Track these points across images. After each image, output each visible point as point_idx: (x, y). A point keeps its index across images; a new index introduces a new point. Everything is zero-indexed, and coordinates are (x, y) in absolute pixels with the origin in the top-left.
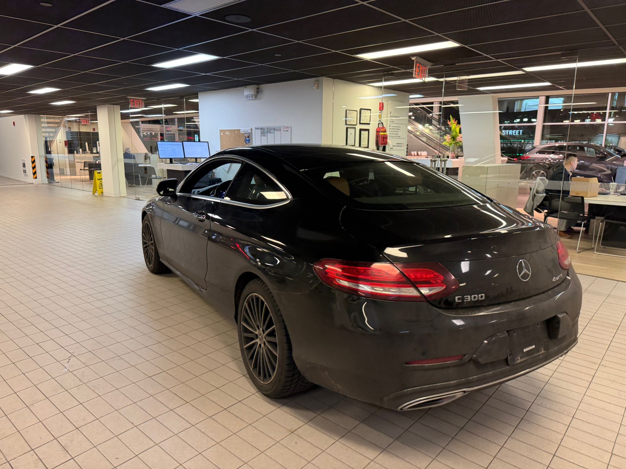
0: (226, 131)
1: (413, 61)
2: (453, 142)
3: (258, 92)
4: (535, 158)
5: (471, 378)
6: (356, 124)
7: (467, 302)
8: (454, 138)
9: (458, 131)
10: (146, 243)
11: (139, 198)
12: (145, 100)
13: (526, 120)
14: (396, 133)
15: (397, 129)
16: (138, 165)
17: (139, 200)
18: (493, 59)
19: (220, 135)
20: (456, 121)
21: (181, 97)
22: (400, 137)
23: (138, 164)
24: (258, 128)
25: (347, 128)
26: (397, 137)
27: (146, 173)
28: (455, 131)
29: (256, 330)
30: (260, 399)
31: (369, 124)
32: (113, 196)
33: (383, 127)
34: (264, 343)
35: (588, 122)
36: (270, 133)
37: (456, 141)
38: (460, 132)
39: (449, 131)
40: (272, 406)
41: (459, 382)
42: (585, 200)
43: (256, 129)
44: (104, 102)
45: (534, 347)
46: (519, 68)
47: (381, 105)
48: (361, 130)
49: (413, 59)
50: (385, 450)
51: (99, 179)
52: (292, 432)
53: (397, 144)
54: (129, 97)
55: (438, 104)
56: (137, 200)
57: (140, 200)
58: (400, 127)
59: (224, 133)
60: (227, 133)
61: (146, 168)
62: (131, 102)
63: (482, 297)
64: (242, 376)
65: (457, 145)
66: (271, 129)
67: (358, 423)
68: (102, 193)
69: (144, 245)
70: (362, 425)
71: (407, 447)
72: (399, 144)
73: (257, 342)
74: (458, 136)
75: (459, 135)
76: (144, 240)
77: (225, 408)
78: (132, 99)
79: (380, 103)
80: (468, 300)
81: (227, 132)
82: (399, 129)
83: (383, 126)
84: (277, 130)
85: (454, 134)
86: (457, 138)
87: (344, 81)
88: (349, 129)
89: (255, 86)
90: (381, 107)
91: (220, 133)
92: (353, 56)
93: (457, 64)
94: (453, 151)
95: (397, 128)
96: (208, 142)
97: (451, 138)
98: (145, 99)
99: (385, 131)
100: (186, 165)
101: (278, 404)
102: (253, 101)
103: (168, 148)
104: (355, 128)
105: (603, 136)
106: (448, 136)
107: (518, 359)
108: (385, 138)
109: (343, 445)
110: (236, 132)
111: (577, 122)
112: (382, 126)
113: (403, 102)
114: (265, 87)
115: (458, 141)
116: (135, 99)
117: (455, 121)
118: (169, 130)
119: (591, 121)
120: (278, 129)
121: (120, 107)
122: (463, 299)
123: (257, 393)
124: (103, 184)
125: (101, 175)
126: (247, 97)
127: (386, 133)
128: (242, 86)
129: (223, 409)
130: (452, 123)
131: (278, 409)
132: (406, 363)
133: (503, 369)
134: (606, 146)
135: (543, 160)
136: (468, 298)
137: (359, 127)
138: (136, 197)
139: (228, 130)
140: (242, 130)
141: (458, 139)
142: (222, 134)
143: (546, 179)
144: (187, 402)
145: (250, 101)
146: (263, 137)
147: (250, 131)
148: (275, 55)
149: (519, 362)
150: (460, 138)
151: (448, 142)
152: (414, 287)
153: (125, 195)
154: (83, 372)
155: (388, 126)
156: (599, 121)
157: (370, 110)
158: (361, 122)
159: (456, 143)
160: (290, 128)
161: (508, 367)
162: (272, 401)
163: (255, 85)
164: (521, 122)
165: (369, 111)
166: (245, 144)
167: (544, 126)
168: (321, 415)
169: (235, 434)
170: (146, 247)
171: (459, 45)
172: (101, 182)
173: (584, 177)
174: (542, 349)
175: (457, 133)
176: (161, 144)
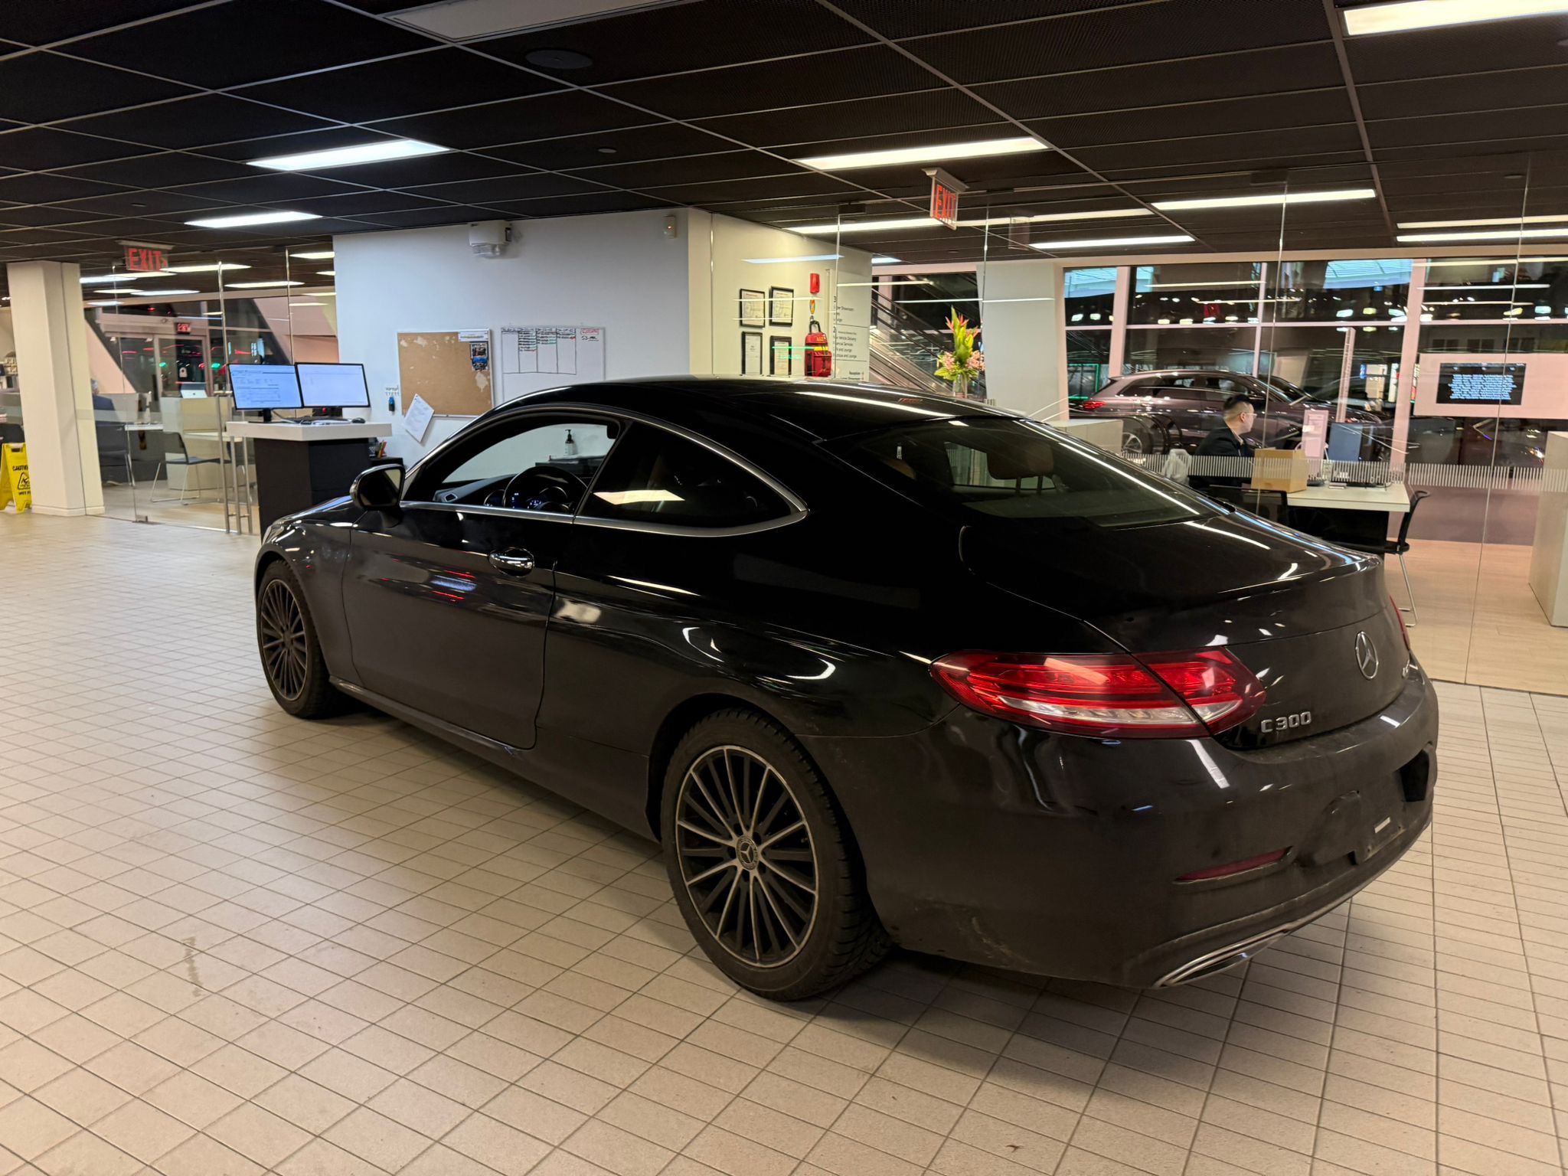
0: (416, 335)
1: (929, 179)
2: (960, 371)
3: (508, 239)
4: (1118, 405)
5: (1296, 899)
6: (762, 325)
7: (1280, 731)
8: (961, 361)
9: (970, 342)
10: (271, 639)
11: (147, 518)
12: (169, 252)
13: (1096, 317)
14: (848, 347)
15: (850, 339)
16: (123, 427)
17: (146, 521)
18: (1102, 182)
19: (400, 347)
20: (966, 321)
21: (277, 246)
22: (855, 357)
23: (122, 425)
24: (509, 331)
25: (744, 335)
26: (851, 356)
27: (144, 448)
28: (964, 344)
29: (730, 838)
30: (753, 1007)
31: (790, 325)
32: (65, 513)
33: (821, 334)
34: (762, 868)
35: (1209, 323)
36: (546, 342)
37: (967, 368)
38: (976, 347)
39: (947, 344)
40: (794, 1020)
41: (1277, 909)
42: (1288, 499)
43: (504, 331)
44: (32, 255)
45: (1388, 821)
46: (1146, 202)
47: (814, 280)
48: (773, 340)
49: (929, 173)
50: (1096, 1087)
51: (18, 468)
52: (873, 1075)
53: (851, 373)
54: (124, 243)
55: (889, 281)
56: (141, 522)
57: (153, 523)
58: (855, 334)
59: (411, 343)
60: (420, 341)
61: (142, 435)
62: (130, 254)
63: (1306, 718)
64: (680, 956)
65: (967, 376)
66: (548, 333)
67: (1007, 1035)
68: (28, 506)
69: (265, 643)
70: (1017, 1039)
71: (1141, 1075)
72: (855, 374)
73: (735, 868)
74: (971, 356)
75: (973, 353)
76: (267, 631)
77: (681, 1038)
78: (133, 247)
79: (812, 275)
80: (1282, 726)
81: (419, 338)
82: (853, 339)
83: (820, 330)
84: (566, 336)
85: (961, 350)
86: (968, 360)
87: (735, 219)
88: (747, 337)
89: (497, 225)
90: (815, 288)
91: (399, 341)
92: (790, 161)
93: (1017, 190)
94: (959, 392)
95: (850, 336)
96: (362, 365)
97: (955, 362)
98: (169, 247)
99: (825, 344)
100: (312, 425)
101: (805, 1014)
102: (494, 261)
103: (258, 381)
104: (761, 334)
105: (1253, 353)
106: (948, 356)
107: (1369, 850)
108: (826, 358)
109: (1001, 1090)
110: (448, 338)
111: (1186, 323)
112: (818, 331)
113: (859, 274)
114: (529, 227)
115: (970, 367)
116: (143, 248)
117: (963, 321)
118: (184, 330)
119: (1215, 322)
120: (568, 332)
121: (82, 267)
122: (1274, 725)
123: (739, 994)
124: (30, 480)
125: (25, 458)
126: (479, 248)
127: (825, 348)
128: (464, 221)
129: (677, 1042)
130: (957, 327)
131: (811, 1025)
132: (1178, 880)
133: (1345, 874)
134: (1260, 377)
135: (1135, 410)
136: (1284, 723)
137: (769, 332)
138: (137, 516)
139: (422, 335)
140: (462, 335)
141: (972, 362)
142: (403, 343)
143: (1187, 454)
144: (577, 1036)
145: (484, 259)
146: (524, 353)
147: (486, 337)
148: (600, 150)
149: (1370, 855)
150: (976, 361)
151: (948, 371)
152: (1182, 706)
153: (101, 509)
154: (251, 991)
155: (831, 329)
156: (1232, 322)
157: (792, 291)
158: (774, 320)
159: (966, 372)
160: (601, 332)
161: (1353, 870)
162: (784, 1008)
163: (503, 221)
164: (1086, 321)
165: (790, 294)
166: (473, 369)
167: (1128, 332)
168: (915, 1026)
169: (738, 1096)
170: (274, 649)
171: (1045, 147)
172: (24, 476)
173: (1277, 448)
174: (1401, 825)
175: (967, 348)
176: (240, 372)
